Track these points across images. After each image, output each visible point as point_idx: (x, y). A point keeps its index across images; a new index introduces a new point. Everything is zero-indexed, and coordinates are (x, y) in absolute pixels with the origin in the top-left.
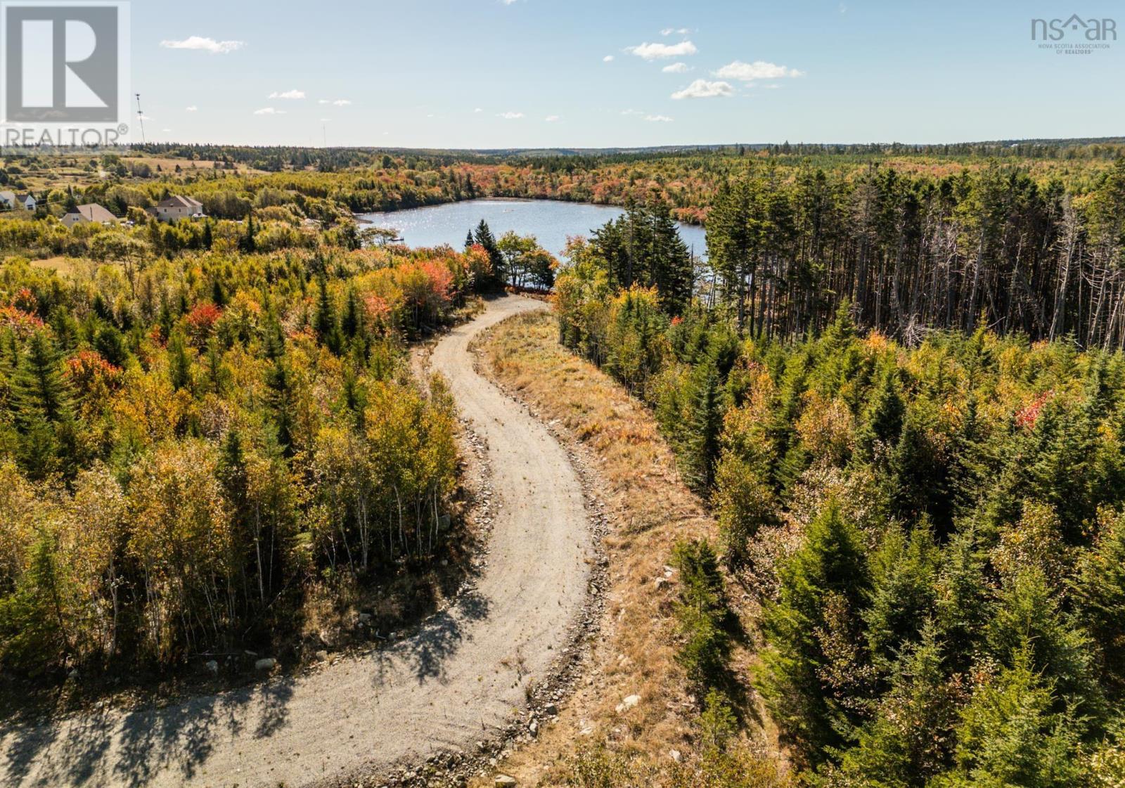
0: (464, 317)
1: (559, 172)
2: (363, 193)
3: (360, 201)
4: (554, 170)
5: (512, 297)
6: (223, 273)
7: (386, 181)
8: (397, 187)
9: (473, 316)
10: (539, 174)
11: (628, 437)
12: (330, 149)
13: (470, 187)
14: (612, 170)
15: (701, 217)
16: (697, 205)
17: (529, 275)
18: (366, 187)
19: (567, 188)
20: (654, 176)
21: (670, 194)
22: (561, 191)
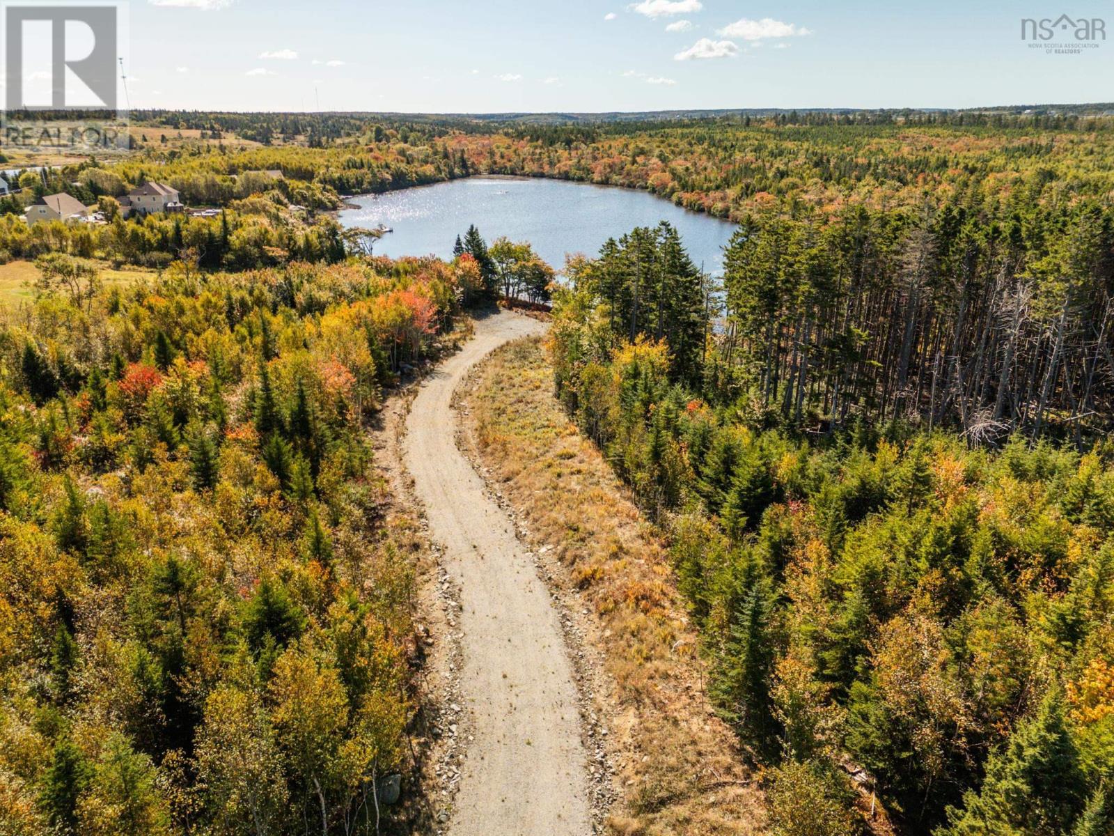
0: (450, 345)
1: (557, 145)
2: (351, 174)
3: (348, 182)
4: (552, 144)
5: (505, 313)
6: (172, 311)
7: (376, 158)
8: (387, 166)
9: (460, 344)
10: (536, 147)
11: (637, 598)
12: (321, 115)
13: (464, 164)
14: (613, 143)
15: (706, 204)
16: (702, 189)
17: (523, 286)
18: (355, 166)
19: (565, 165)
20: (657, 152)
21: (674, 174)
22: (559, 168)
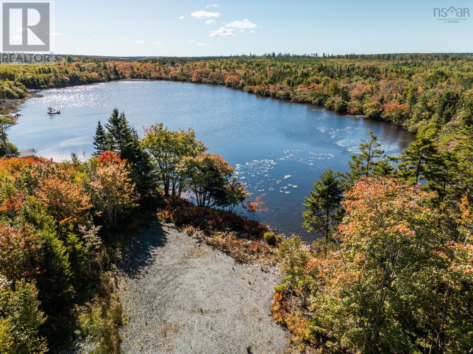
1: (167, 65)
2: (41, 76)
4: (164, 64)
7: (61, 68)
8: (66, 72)
10: (156, 66)
13: (116, 72)
16: (262, 84)
18: (45, 72)
19: (174, 74)
22: (171, 75)
